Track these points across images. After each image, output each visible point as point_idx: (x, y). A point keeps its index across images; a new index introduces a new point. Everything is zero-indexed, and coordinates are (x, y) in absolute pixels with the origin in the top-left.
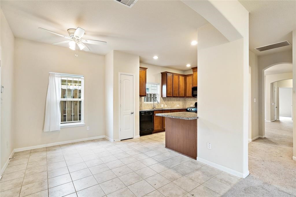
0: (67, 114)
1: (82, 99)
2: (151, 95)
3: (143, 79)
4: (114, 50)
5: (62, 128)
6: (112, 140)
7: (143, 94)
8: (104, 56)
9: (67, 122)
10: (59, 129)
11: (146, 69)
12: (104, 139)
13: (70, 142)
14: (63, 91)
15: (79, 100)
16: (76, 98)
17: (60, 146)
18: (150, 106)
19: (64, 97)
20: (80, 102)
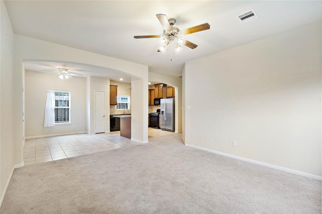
0: (59, 118)
1: (70, 107)
2: (120, 104)
3: (114, 94)
4: (91, 76)
5: (56, 125)
6: (89, 133)
7: (113, 104)
8: (85, 78)
9: (59, 122)
10: (54, 126)
11: (117, 86)
12: (85, 133)
13: (61, 134)
14: (57, 102)
15: (68, 107)
16: (65, 106)
17: (54, 136)
18: (122, 112)
19: (57, 106)
20: (68, 109)
